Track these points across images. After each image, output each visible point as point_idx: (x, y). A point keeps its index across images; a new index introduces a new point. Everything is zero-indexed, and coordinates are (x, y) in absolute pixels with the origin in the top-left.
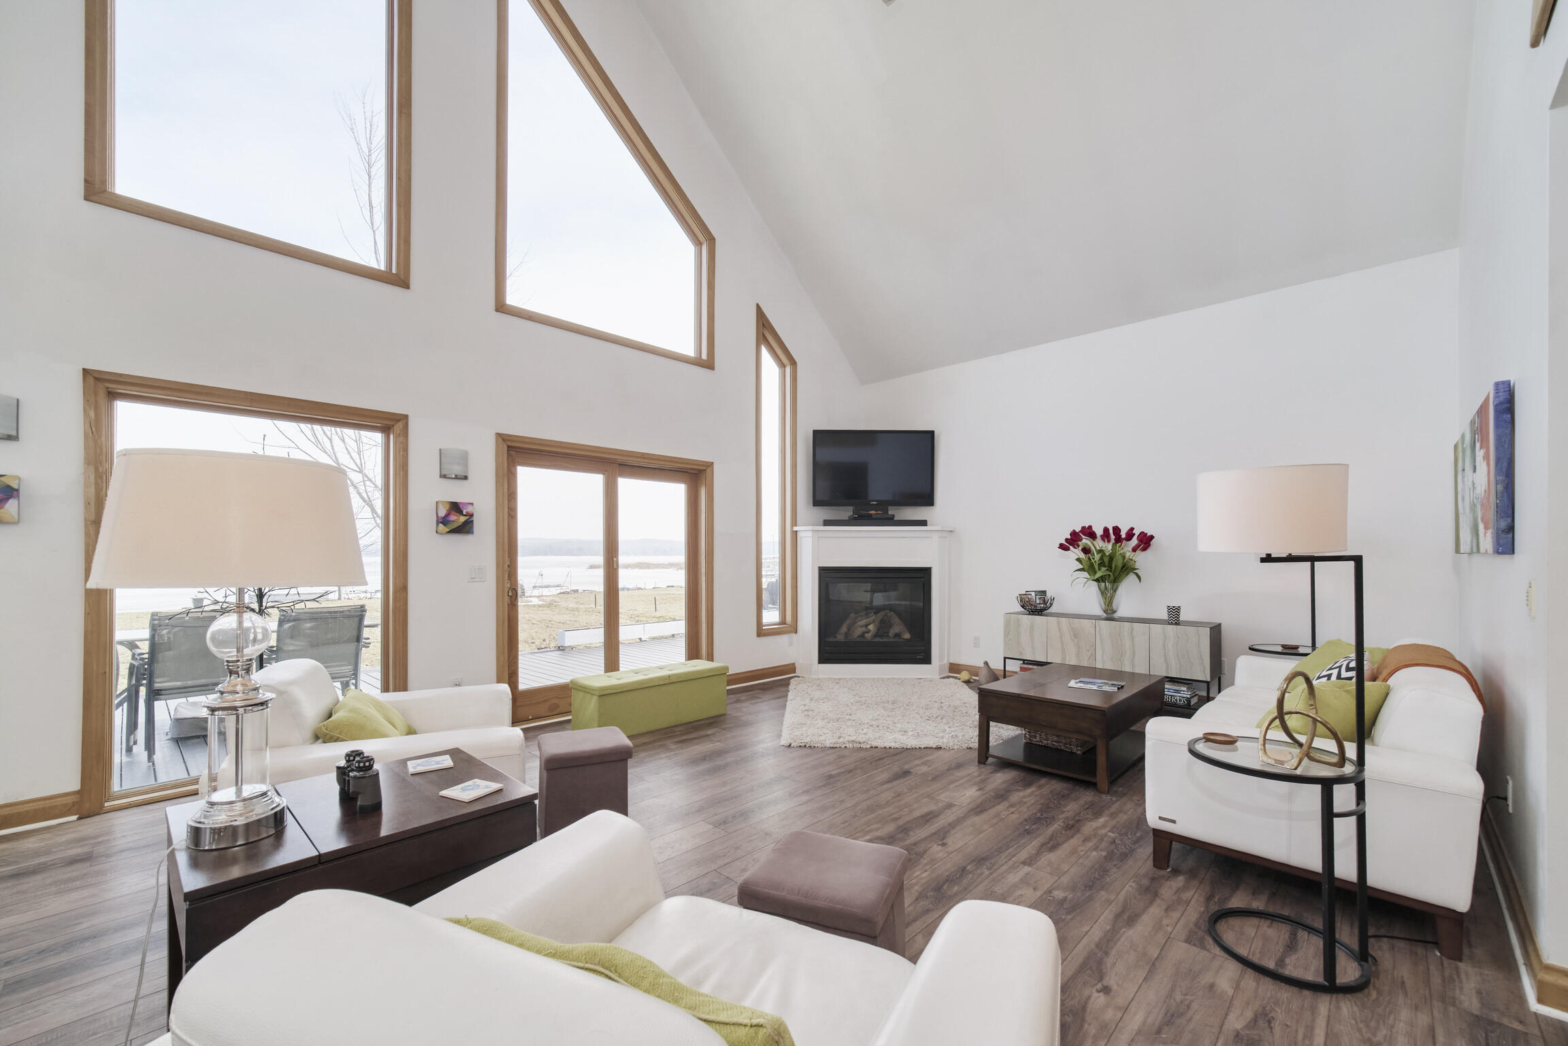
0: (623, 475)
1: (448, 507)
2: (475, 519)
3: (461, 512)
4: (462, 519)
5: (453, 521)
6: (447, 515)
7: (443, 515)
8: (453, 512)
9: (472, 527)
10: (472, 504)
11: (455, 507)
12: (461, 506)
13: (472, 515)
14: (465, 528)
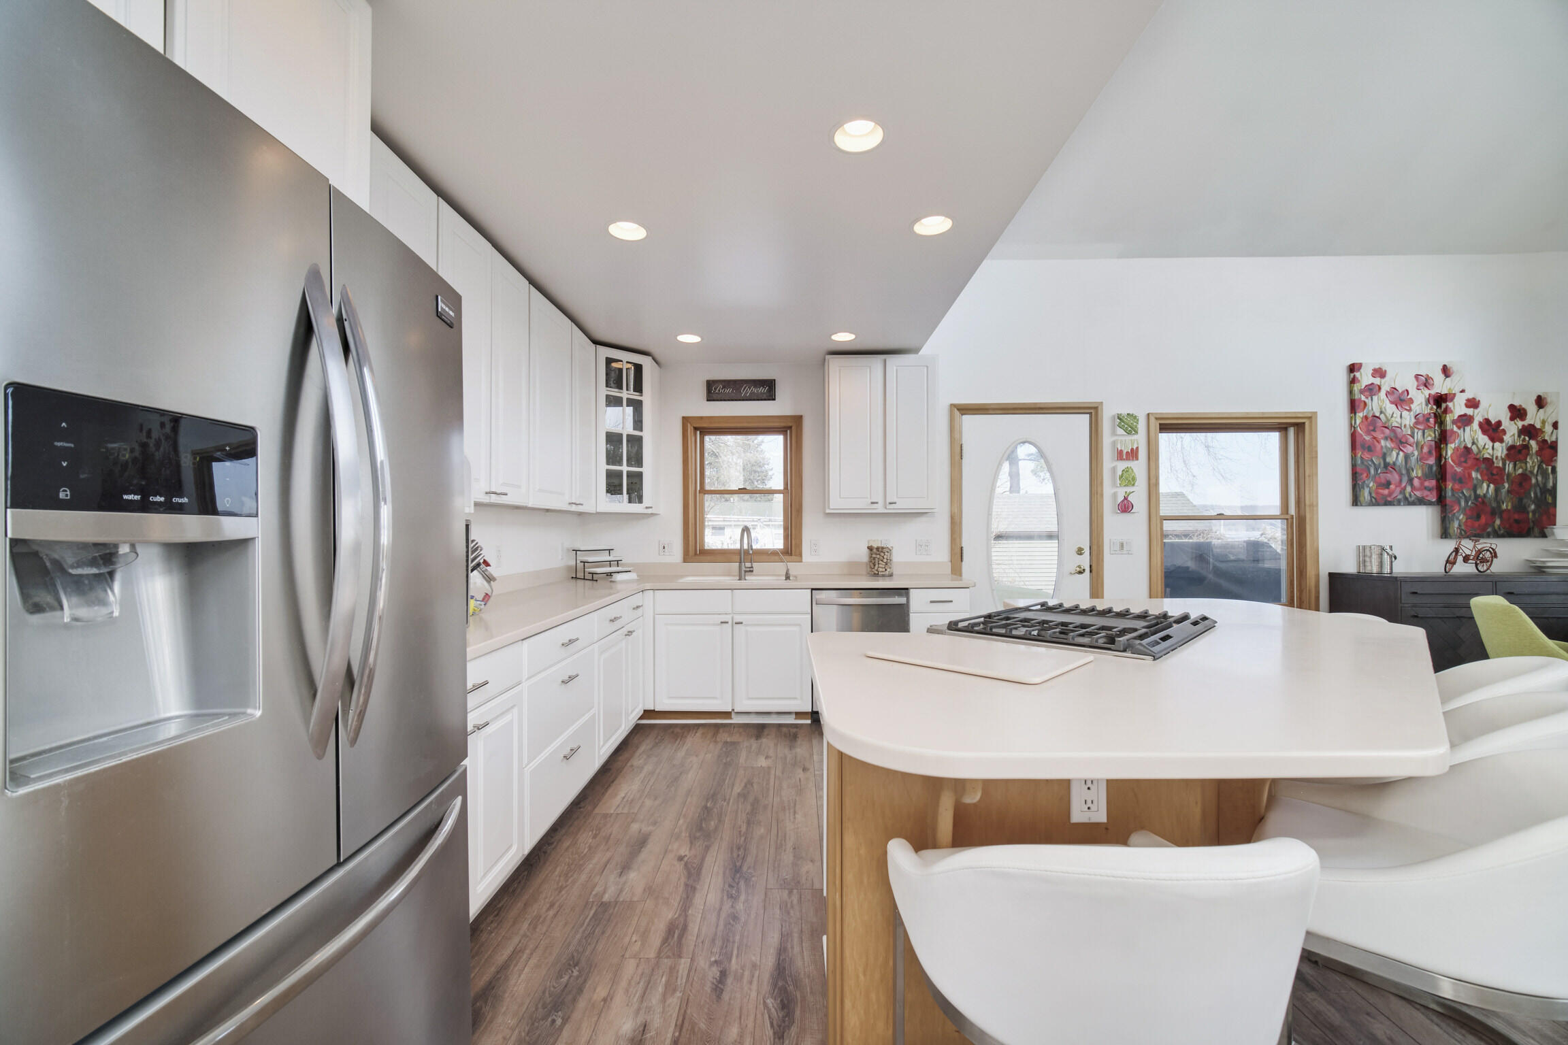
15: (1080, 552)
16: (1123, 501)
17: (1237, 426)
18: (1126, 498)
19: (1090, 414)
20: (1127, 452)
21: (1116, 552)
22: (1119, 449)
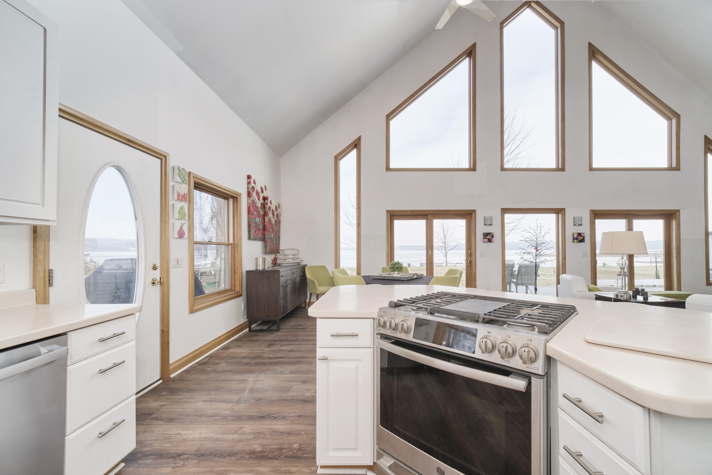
0: (634, 219)
1: (577, 234)
2: (585, 238)
3: (581, 236)
4: (582, 238)
5: (579, 239)
6: (577, 237)
7: (576, 237)
8: (579, 236)
9: (584, 240)
10: (584, 233)
11: (579, 234)
12: (581, 234)
13: (584, 237)
14: (582, 241)
15: (155, 268)
16: (180, 229)
17: (219, 194)
18: (181, 228)
19: (161, 159)
20: (182, 195)
21: (175, 266)
22: (178, 192)
